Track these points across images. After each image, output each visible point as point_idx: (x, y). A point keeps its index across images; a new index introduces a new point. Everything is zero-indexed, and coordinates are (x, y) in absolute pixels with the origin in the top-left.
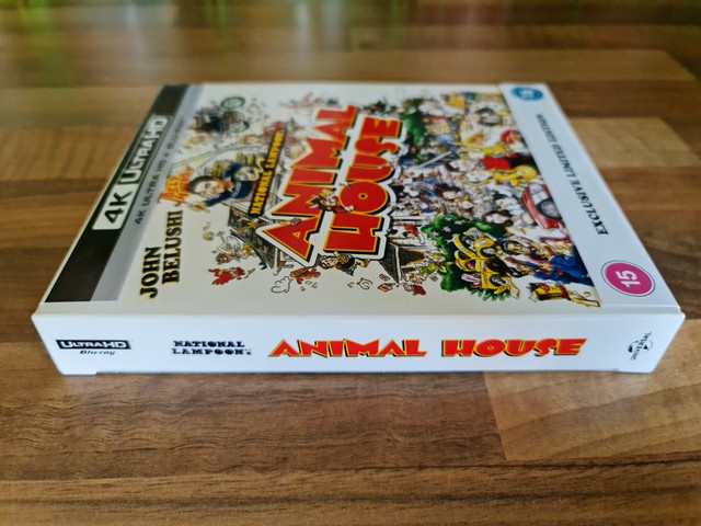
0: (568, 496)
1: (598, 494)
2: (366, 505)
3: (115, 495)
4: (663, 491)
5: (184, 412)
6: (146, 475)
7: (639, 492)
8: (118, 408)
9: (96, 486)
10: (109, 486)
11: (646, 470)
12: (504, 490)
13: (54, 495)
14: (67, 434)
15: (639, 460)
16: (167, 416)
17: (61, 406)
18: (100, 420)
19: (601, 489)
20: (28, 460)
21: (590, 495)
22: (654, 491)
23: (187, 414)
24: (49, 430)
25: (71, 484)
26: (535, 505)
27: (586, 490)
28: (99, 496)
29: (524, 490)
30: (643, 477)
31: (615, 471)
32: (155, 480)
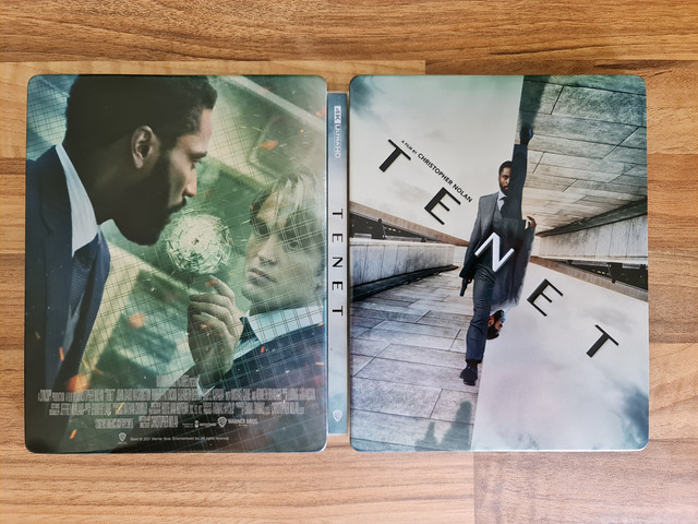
2: (76, 466)
7: (222, 465)
21: (194, 465)
26: (164, 469)
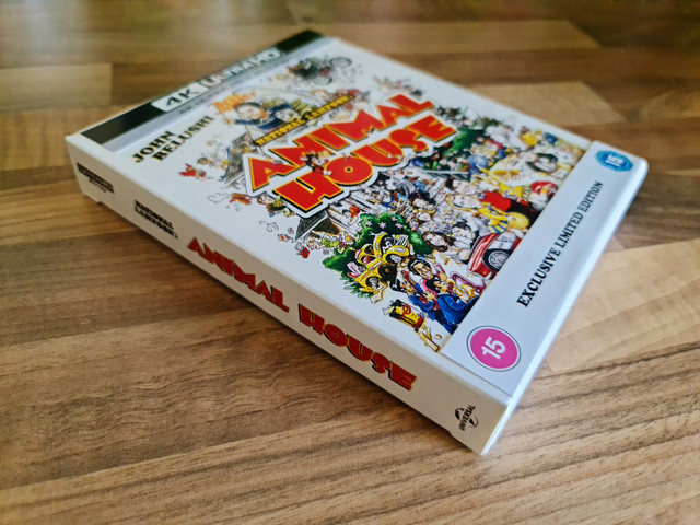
0: (605, 390)
1: (626, 386)
3: (243, 456)
4: (669, 376)
5: (274, 375)
6: (263, 434)
8: (210, 380)
9: (220, 451)
10: (234, 449)
11: (653, 363)
12: (559, 395)
13: (183, 468)
14: (171, 411)
15: (646, 356)
16: (259, 381)
17: (154, 386)
18: (198, 394)
19: (627, 382)
20: (141, 441)
22: (664, 378)
23: (279, 376)
24: (152, 411)
25: (195, 454)
27: (616, 384)
28: (228, 459)
29: (574, 391)
30: (652, 369)
31: (632, 367)
32: (274, 437)
